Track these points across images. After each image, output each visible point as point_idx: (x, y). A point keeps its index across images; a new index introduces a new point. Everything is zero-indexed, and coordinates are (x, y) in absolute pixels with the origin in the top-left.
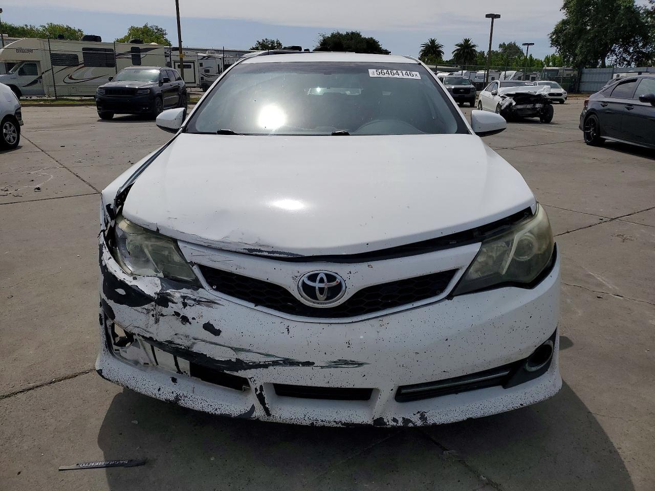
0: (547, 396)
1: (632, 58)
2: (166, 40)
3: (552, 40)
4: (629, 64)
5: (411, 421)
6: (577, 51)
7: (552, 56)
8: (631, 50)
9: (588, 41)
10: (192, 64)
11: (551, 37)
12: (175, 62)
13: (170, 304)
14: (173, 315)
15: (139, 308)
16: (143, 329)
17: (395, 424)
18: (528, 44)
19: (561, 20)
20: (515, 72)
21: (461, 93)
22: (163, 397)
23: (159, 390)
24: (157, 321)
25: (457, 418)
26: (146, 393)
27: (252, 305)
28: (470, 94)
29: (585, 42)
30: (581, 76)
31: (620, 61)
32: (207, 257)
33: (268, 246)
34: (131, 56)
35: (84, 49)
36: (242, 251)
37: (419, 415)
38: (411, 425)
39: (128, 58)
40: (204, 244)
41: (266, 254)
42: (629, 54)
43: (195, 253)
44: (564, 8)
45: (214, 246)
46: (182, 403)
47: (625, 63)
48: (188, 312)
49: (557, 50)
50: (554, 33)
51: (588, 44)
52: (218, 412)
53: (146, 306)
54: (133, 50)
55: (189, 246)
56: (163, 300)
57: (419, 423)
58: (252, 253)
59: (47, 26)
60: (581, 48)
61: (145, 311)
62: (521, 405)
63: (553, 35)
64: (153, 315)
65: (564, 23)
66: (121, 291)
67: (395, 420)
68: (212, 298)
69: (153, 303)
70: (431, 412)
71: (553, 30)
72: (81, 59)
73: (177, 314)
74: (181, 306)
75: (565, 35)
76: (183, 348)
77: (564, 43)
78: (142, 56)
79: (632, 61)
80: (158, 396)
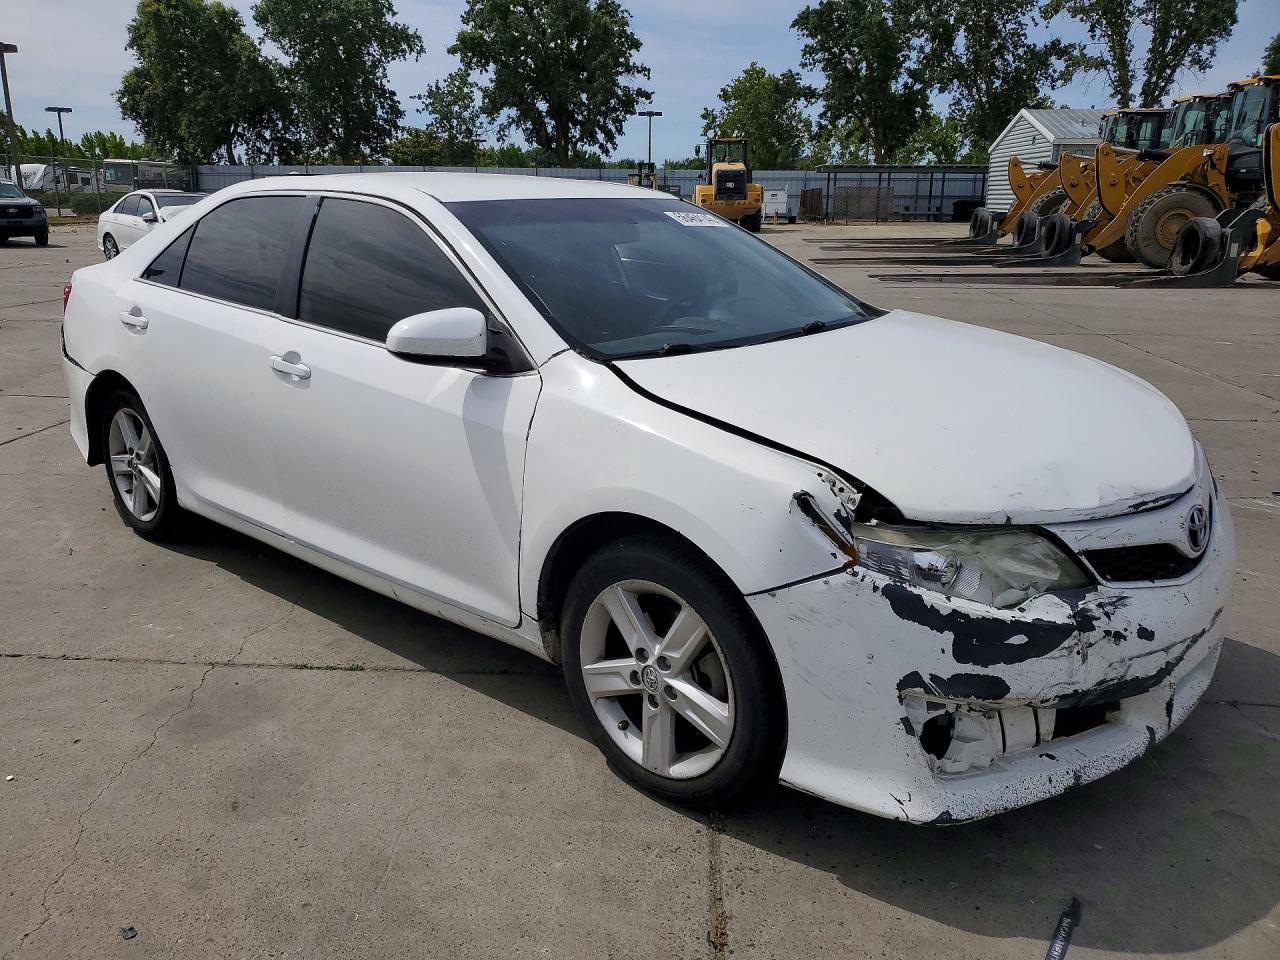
1: (272, 149)
3: (124, 106)
4: (269, 160)
6: (182, 132)
7: (96, 136)
8: (267, 134)
9: (197, 114)
11: (119, 100)
13: (1094, 622)
14: (1104, 637)
15: (1055, 653)
16: (1066, 683)
18: (60, 110)
19: (132, 68)
20: (44, 166)
21: (12, 216)
22: (1061, 789)
23: (1050, 780)
24: (1085, 658)
26: (1036, 799)
27: (1148, 584)
28: (33, 219)
29: (192, 116)
30: (197, 178)
31: (253, 152)
32: (1094, 535)
33: (1149, 494)
36: (1127, 511)
40: (1085, 518)
41: (1151, 505)
42: (266, 142)
43: (1080, 535)
44: (131, 45)
45: (1097, 516)
46: (1085, 780)
47: (263, 157)
48: (1117, 624)
49: (138, 126)
50: (123, 94)
51: (200, 119)
52: (1126, 762)
53: (1066, 644)
55: (1068, 529)
56: (1084, 622)
58: (1139, 509)
60: (188, 126)
61: (1065, 652)
63: (123, 96)
64: (1078, 653)
65: (137, 73)
66: (1019, 639)
68: (1117, 593)
69: (1076, 633)
71: (120, 87)
73: (1108, 633)
74: (1104, 618)
75: (147, 99)
76: (1115, 682)
77: (149, 114)
79: (274, 155)
80: (1053, 791)
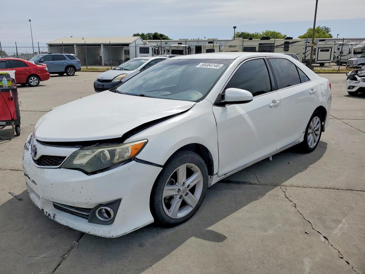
0: (103, 235)
2: (330, 35)
5: (50, 216)
10: (330, 49)
12: (319, 48)
17: (46, 214)
25: (63, 223)
34: (283, 47)
35: (260, 44)
37: (53, 215)
38: (50, 217)
39: (282, 48)
54: (286, 43)
57: (52, 218)
59: (265, 32)
62: (89, 232)
67: (47, 213)
70: (57, 216)
72: (257, 49)
78: (290, 46)
